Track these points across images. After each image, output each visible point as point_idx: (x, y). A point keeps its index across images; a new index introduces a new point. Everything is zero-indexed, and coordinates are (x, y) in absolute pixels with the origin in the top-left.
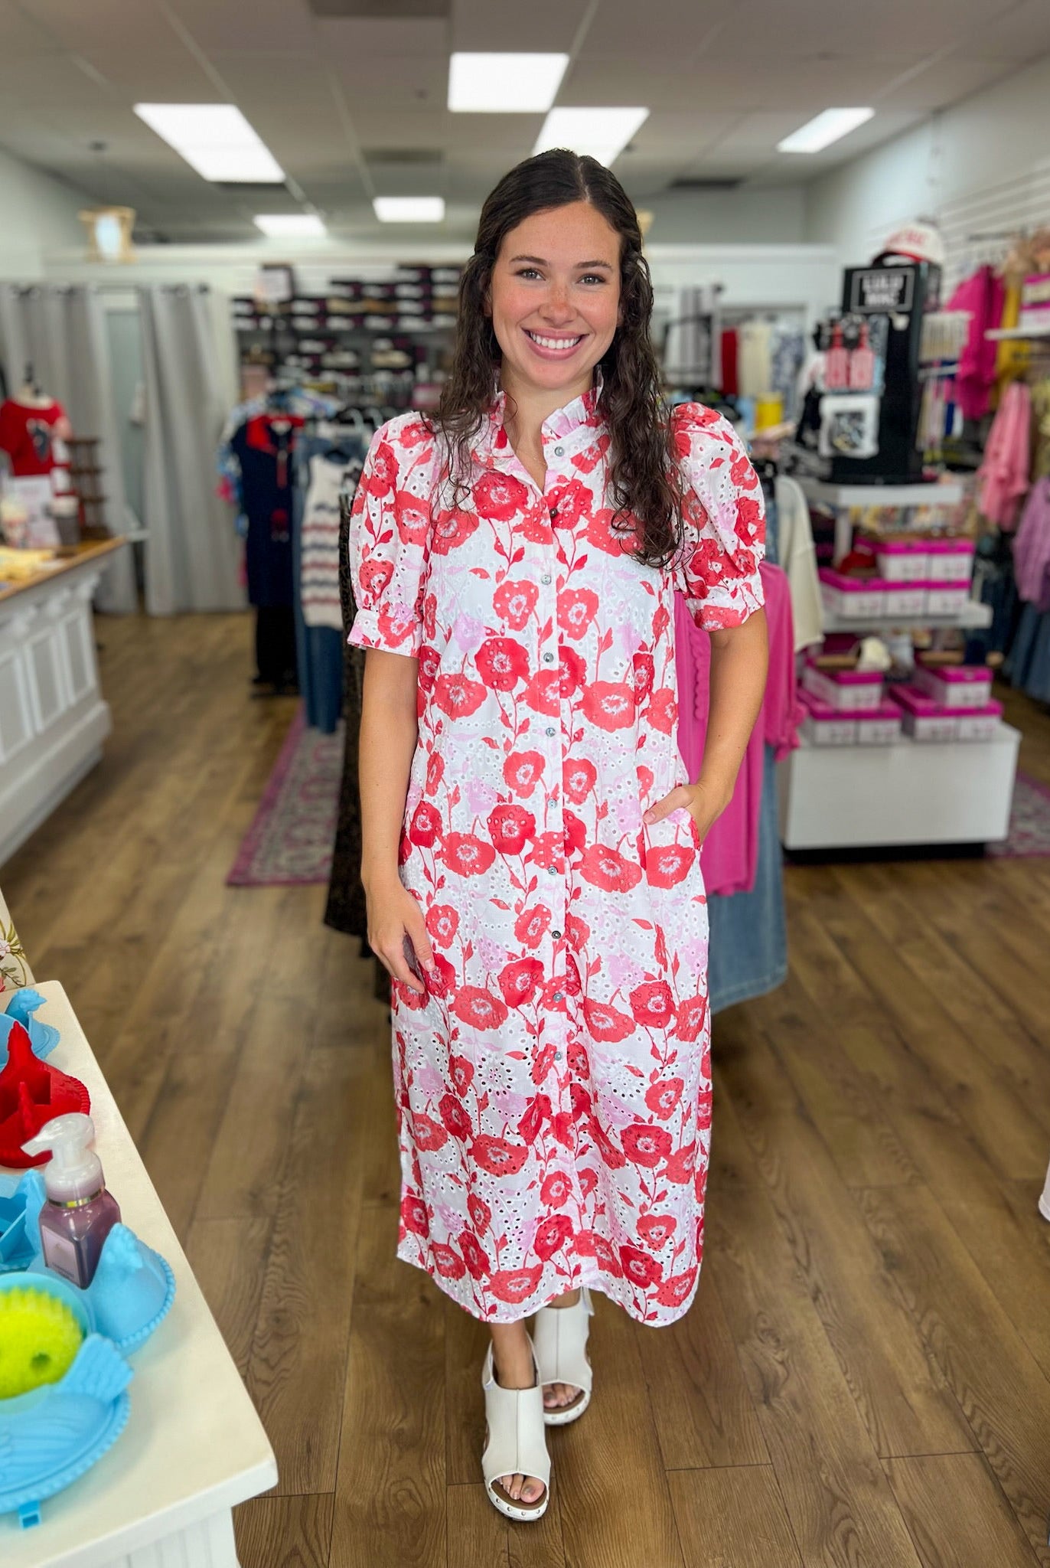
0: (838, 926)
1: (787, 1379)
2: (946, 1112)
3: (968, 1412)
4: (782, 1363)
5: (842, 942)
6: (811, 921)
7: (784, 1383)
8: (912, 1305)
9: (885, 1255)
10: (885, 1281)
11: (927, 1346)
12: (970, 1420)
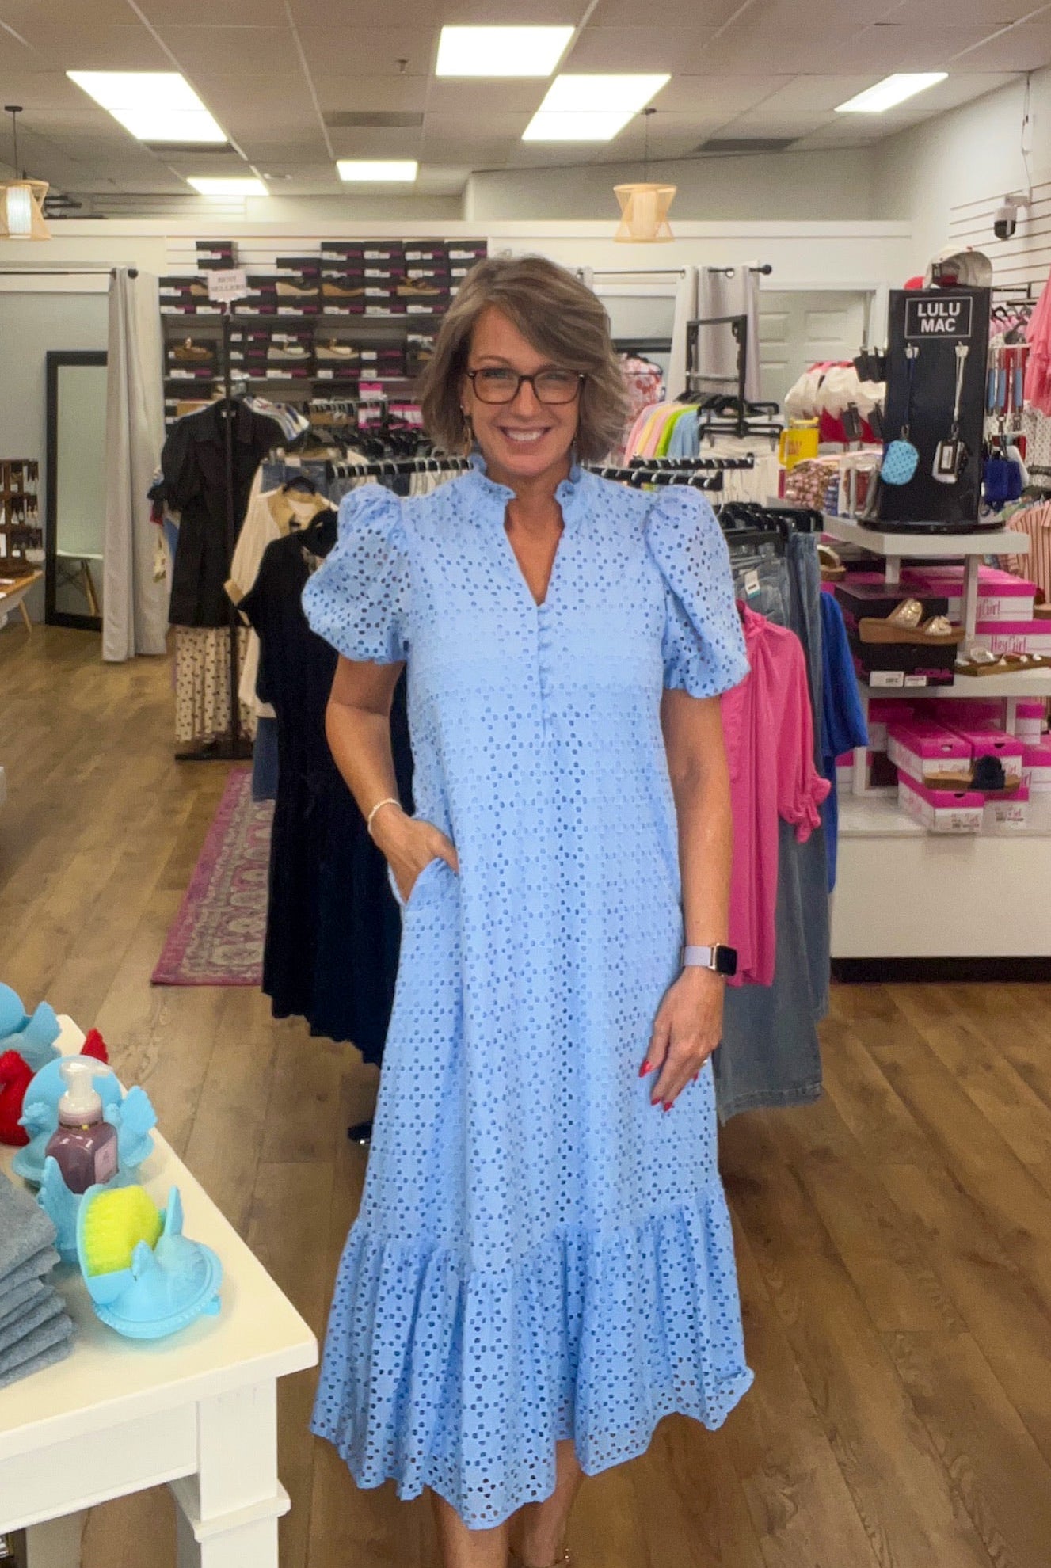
0: (886, 1052)
1: (794, 1514)
2: (1001, 1259)
3: (993, 1551)
4: (790, 1497)
5: (892, 1071)
6: (856, 1046)
7: (791, 1517)
8: (942, 1450)
9: (914, 1400)
10: (914, 1427)
11: (954, 1488)
12: (994, 1559)
